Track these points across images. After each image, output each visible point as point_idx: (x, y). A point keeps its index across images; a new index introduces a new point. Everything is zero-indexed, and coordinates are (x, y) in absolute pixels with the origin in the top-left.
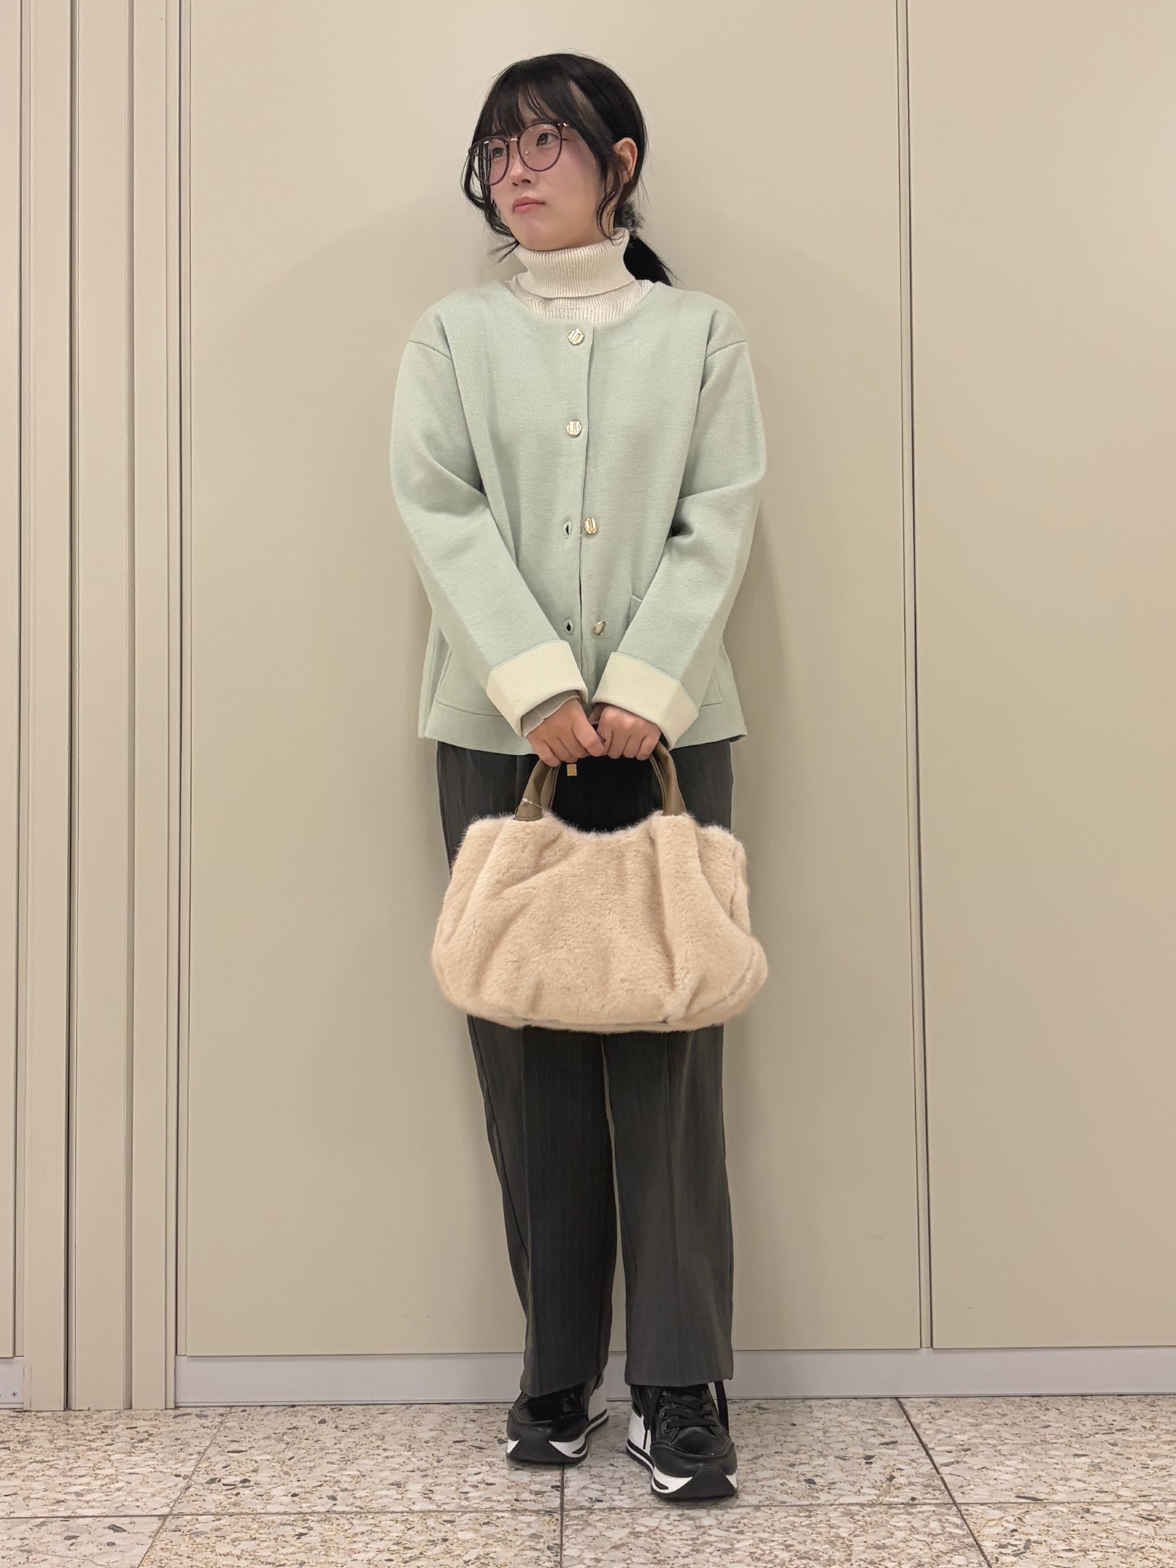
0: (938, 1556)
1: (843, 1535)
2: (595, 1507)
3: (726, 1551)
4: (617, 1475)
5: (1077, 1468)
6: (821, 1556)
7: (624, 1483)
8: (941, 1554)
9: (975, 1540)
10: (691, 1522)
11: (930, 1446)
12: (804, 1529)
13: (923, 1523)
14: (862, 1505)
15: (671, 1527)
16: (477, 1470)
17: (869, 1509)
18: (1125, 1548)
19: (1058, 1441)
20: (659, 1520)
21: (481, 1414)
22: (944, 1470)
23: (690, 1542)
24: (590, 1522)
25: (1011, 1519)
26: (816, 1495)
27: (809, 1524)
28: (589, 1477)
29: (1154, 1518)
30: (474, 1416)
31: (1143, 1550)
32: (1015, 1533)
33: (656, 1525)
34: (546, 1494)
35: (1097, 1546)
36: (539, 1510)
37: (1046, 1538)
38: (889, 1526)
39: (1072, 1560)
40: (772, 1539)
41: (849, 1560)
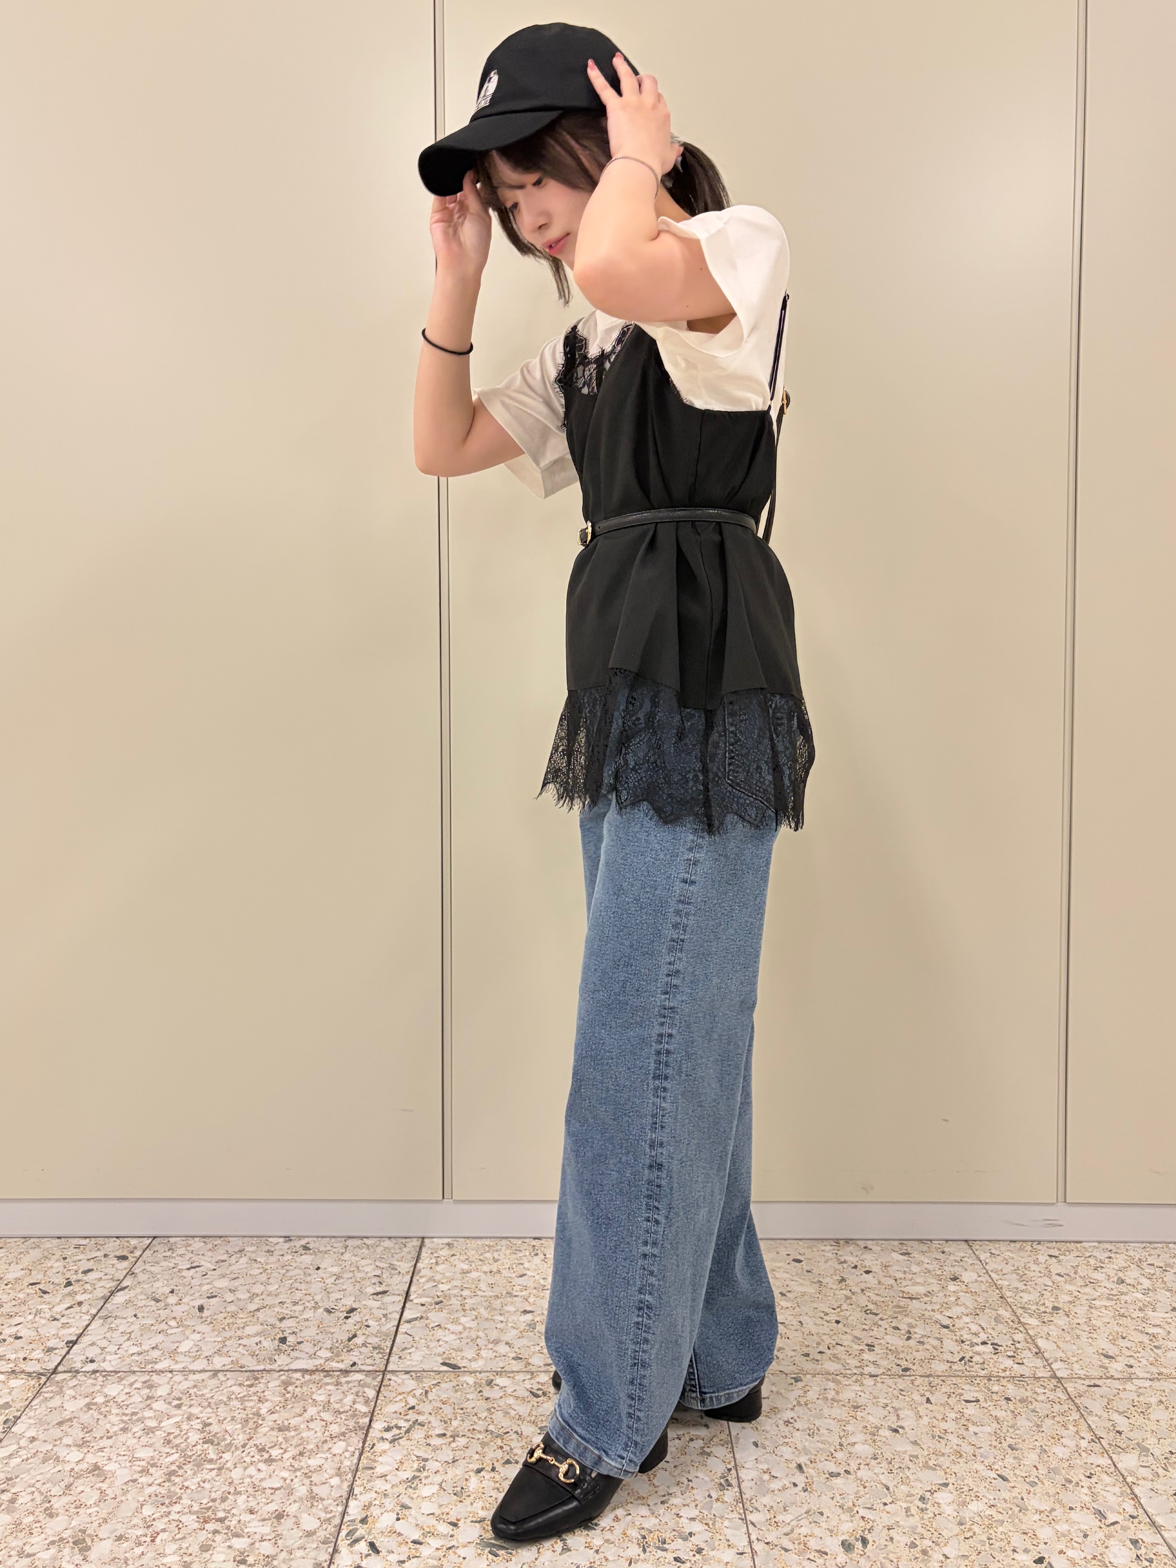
0: (326, 1441)
1: (263, 1411)
2: (83, 1370)
3: (149, 1431)
4: (133, 1327)
5: (514, 1328)
6: (225, 1439)
7: (128, 1339)
8: (328, 1439)
9: (371, 1421)
10: (147, 1391)
11: (411, 1298)
12: (235, 1403)
13: (341, 1396)
14: (305, 1371)
15: (124, 1397)
16: (21, 1320)
17: (307, 1377)
18: (492, 1432)
19: (520, 1294)
20: (122, 1387)
21: (77, 1250)
22: (404, 1328)
23: (126, 1418)
24: (64, 1389)
25: (418, 1392)
26: (276, 1357)
27: (245, 1396)
28: (106, 1330)
29: (540, 1393)
30: (68, 1253)
31: (505, 1436)
32: (411, 1411)
33: (114, 1394)
34: (55, 1352)
35: (469, 1430)
36: (34, 1372)
37: (431, 1418)
38: (310, 1401)
39: (436, 1449)
40: (200, 1415)
41: (244, 1446)
